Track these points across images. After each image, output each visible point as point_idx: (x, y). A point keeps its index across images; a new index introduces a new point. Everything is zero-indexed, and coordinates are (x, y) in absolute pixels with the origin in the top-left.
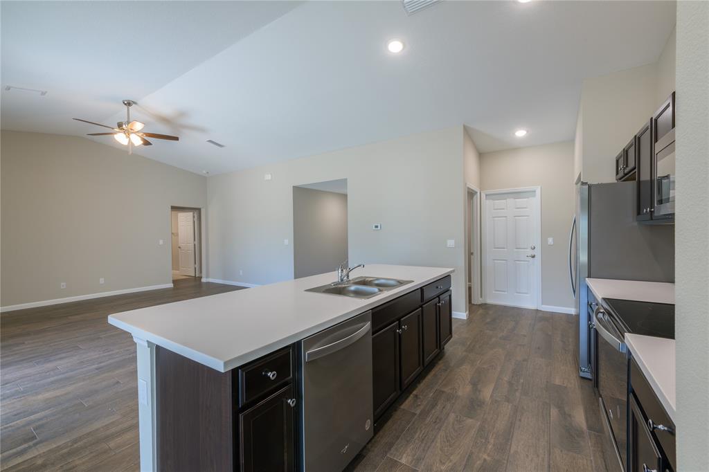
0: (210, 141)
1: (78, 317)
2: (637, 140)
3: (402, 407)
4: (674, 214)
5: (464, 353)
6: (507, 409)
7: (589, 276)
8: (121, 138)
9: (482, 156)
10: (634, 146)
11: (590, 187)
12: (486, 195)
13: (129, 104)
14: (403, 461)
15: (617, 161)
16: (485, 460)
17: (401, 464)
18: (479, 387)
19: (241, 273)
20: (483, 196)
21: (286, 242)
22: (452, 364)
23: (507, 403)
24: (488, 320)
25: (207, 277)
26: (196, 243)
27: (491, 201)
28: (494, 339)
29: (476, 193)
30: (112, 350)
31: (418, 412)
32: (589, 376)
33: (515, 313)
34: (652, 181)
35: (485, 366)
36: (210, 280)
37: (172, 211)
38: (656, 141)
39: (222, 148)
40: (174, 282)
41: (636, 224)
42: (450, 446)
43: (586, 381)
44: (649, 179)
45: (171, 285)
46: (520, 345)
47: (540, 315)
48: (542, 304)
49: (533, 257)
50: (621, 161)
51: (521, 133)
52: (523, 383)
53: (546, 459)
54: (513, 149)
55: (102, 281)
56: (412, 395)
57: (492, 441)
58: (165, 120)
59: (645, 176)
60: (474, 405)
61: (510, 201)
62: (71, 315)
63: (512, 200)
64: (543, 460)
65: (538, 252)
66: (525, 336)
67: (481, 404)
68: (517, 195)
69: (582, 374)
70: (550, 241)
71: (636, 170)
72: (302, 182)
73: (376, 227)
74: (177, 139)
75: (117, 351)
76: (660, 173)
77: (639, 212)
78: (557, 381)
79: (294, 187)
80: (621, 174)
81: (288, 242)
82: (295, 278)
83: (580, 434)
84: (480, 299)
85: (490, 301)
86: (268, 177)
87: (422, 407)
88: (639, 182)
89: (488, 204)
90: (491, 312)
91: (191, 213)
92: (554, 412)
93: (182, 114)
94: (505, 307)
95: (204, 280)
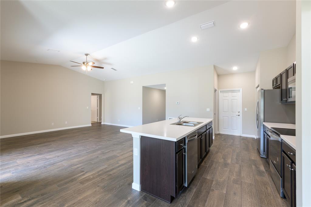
0: (112, 68)
1: (64, 136)
2: (281, 75)
3: (202, 165)
4: (295, 101)
5: (217, 150)
6: (237, 166)
7: (264, 122)
8: (84, 68)
9: (218, 76)
10: (280, 77)
11: (264, 90)
12: (220, 91)
13: (87, 55)
14: (208, 178)
15: (273, 81)
16: (234, 178)
17: (208, 179)
18: (226, 160)
19: (119, 120)
20: (219, 92)
21: (139, 108)
22: (214, 153)
23: (237, 164)
24: (223, 139)
25: (104, 122)
26: (98, 108)
27: (222, 94)
28: (227, 146)
29: (217, 90)
30: (86, 147)
31: (208, 166)
32: (264, 156)
33: (233, 137)
34: (286, 89)
35: (226, 154)
36: (105, 123)
37: (92, 95)
38: (288, 78)
39: (116, 71)
40: (92, 124)
41: (280, 104)
42: (222, 175)
43: (263, 158)
44: (285, 88)
45: (91, 125)
46: (237, 147)
47: (242, 138)
48: (243, 134)
49: (239, 115)
50: (275, 81)
51: (235, 68)
52: (241, 159)
53: (253, 178)
54: (232, 74)
55: (66, 123)
56: (203, 162)
57: (235, 174)
58: (98, 61)
59: (284, 87)
60: (226, 165)
61: (230, 94)
62: (60, 135)
63: (231, 93)
64: (252, 178)
65: (241, 114)
66: (238, 145)
67: (228, 164)
68: (233, 91)
69: (261, 156)
70: (246, 109)
71: (281, 85)
72: (146, 85)
73: (178, 103)
74: (103, 68)
75: (89, 147)
76: (290, 86)
77: (282, 100)
78: (253, 158)
79: (143, 87)
80: (275, 86)
81: (140, 108)
82: (143, 124)
83: (263, 172)
84: (218, 132)
85: (221, 133)
86: (132, 82)
87: (208, 165)
88: (282, 89)
89: (221, 95)
90: (223, 137)
91: (96, 96)
92: (253, 167)
93: (106, 59)
94: (228, 135)
95: (102, 123)
